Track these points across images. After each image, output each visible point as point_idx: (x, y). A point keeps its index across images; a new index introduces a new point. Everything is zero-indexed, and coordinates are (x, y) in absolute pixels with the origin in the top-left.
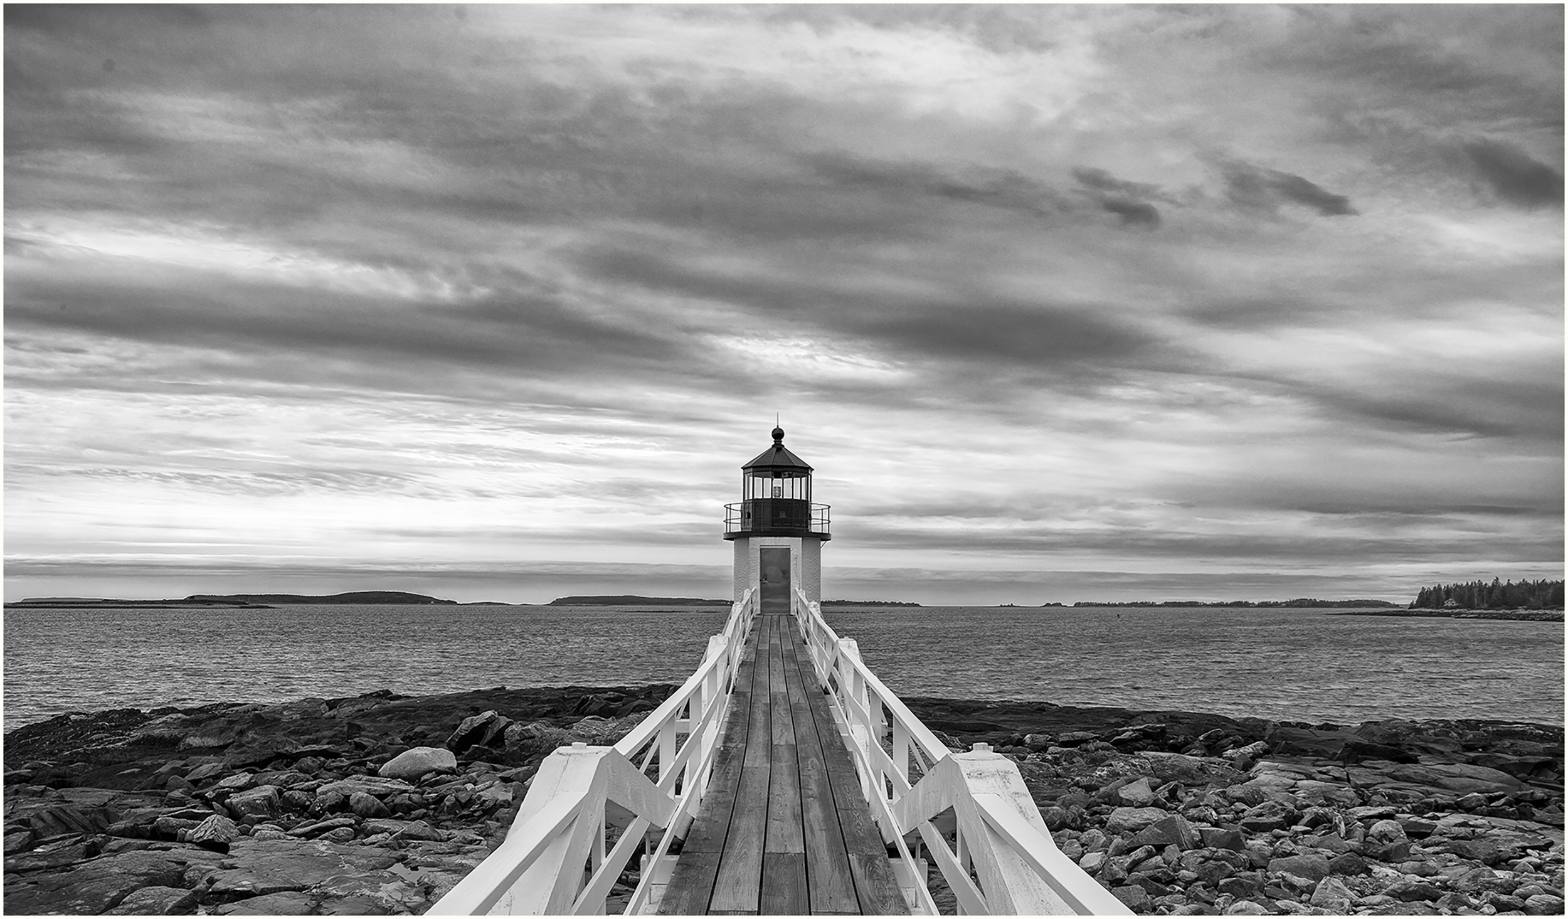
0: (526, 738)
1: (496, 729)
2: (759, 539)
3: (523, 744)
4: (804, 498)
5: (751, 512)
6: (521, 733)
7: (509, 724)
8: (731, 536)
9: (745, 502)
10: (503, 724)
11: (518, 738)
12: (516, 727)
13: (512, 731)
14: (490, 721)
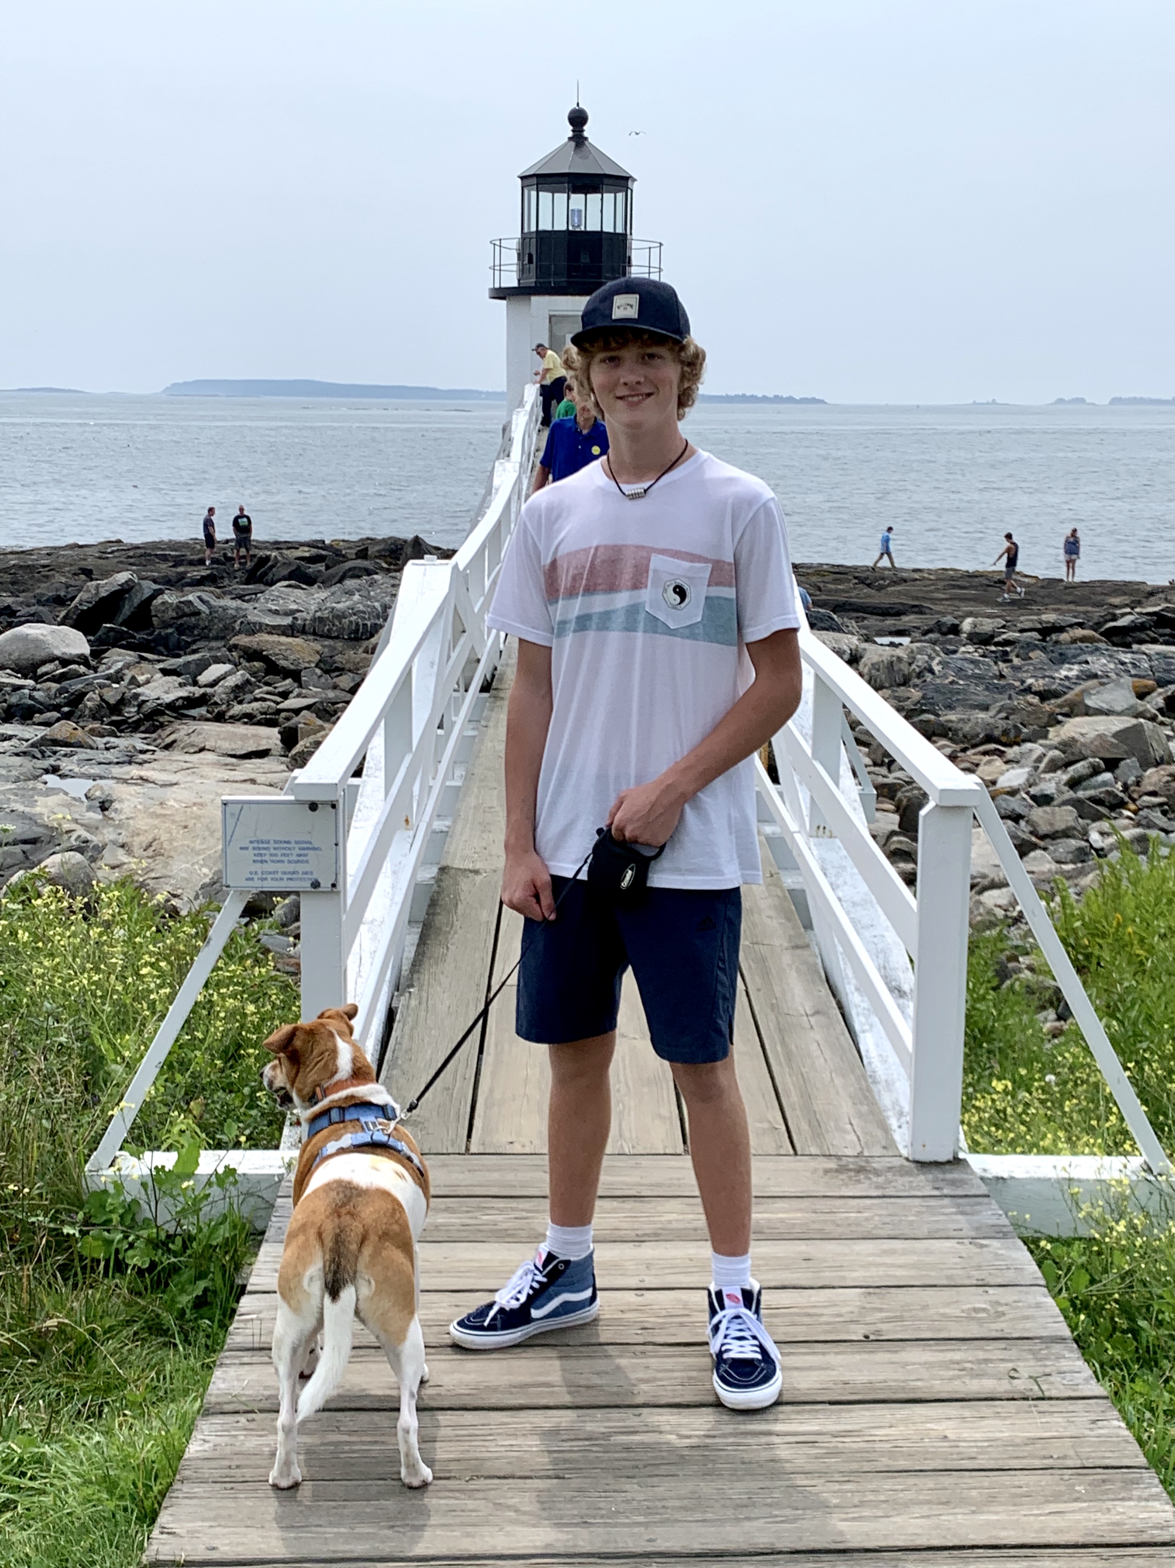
0: (185, 615)
1: (136, 601)
2: (547, 298)
3: (181, 624)
4: (620, 230)
5: (534, 253)
6: (178, 607)
7: (157, 593)
8: (500, 294)
9: (523, 238)
10: (147, 593)
11: (174, 615)
12: (170, 598)
13: (163, 603)
14: (126, 590)
